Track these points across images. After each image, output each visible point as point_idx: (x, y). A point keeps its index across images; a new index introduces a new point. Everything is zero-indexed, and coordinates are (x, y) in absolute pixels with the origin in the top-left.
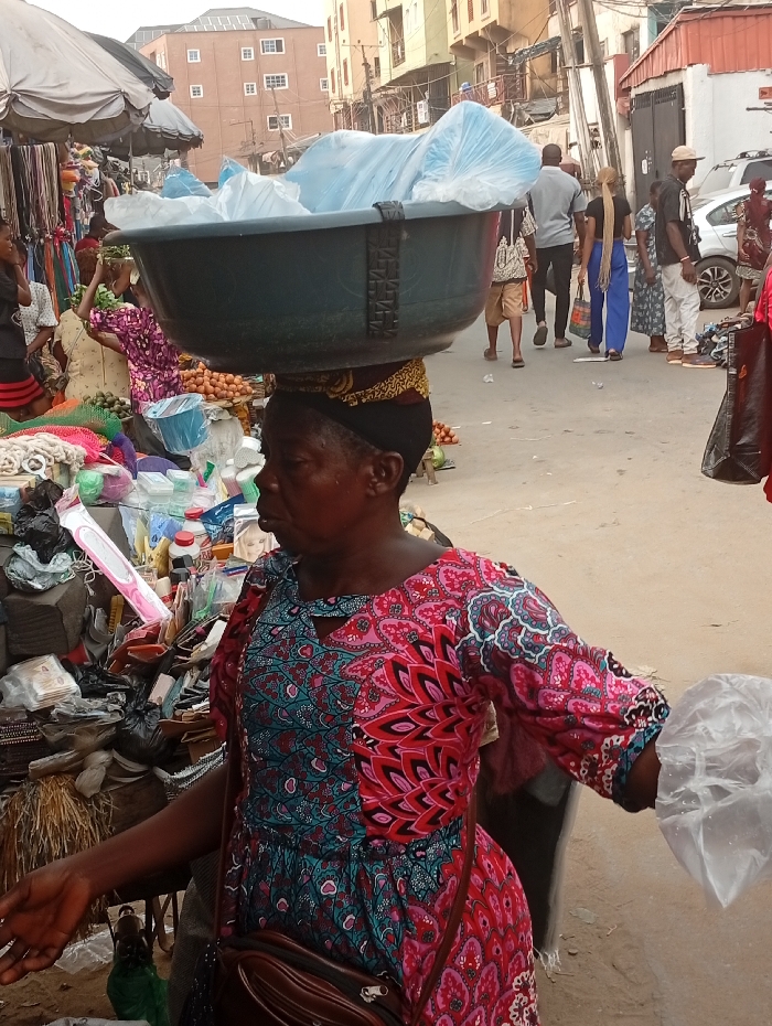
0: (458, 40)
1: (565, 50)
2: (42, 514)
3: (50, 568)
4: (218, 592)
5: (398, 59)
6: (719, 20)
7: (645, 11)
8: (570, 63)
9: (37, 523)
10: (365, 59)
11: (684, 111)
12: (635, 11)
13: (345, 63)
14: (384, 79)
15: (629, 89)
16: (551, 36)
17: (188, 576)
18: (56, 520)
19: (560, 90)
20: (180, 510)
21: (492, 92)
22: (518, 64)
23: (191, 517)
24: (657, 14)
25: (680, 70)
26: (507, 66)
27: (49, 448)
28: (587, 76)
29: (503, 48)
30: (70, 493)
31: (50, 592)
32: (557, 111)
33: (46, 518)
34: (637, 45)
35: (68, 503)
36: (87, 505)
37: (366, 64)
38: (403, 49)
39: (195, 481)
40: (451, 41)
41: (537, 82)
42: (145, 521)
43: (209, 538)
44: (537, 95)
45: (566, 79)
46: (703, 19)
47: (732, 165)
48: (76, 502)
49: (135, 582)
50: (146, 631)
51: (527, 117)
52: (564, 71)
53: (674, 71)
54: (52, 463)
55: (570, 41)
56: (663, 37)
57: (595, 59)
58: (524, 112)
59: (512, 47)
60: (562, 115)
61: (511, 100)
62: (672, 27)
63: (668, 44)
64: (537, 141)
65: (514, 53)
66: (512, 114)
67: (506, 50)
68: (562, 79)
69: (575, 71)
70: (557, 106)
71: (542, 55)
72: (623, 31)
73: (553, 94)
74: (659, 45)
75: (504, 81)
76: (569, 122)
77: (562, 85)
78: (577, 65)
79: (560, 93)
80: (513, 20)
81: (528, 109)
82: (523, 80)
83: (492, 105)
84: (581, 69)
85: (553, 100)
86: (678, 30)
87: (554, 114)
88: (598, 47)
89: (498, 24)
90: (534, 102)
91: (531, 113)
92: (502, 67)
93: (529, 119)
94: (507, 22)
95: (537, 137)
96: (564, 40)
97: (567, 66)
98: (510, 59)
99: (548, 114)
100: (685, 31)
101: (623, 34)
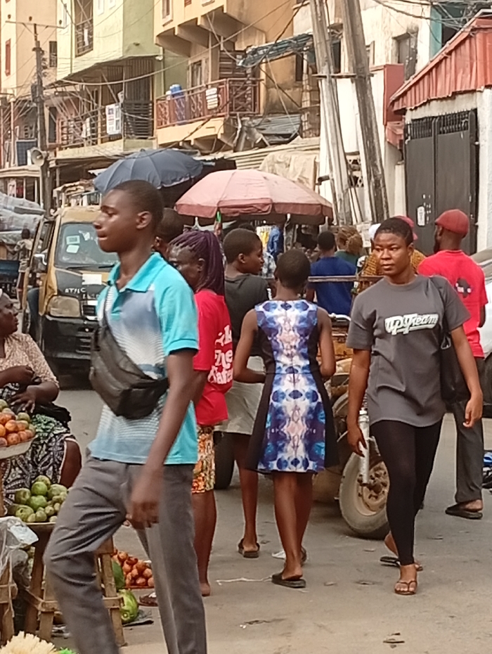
0: (169, 27)
5: (83, 47)
7: (427, 11)
8: (324, 71)
10: (38, 43)
11: (478, 147)
12: (415, 9)
13: (8, 46)
14: (62, 72)
15: (404, 111)
16: (296, 34)
19: (306, 104)
21: (212, 101)
22: (250, 66)
24: (443, 16)
25: (473, 91)
26: (234, 68)
28: (346, 89)
29: (231, 44)
32: (300, 132)
34: (415, 54)
37: (38, 50)
38: (91, 33)
40: (159, 29)
41: (274, 91)
44: (275, 109)
45: (316, 91)
51: (259, 137)
52: (315, 80)
53: (466, 92)
55: (326, 41)
56: (452, 47)
57: (357, 69)
58: (255, 130)
59: (243, 43)
60: (307, 139)
61: (238, 113)
62: (465, 35)
63: (459, 57)
64: (273, 170)
65: (245, 51)
66: (238, 132)
67: (234, 47)
68: (310, 91)
69: (330, 82)
70: (301, 126)
71: (283, 57)
72: (395, 35)
73: (296, 110)
74: (445, 58)
75: (230, 88)
76: (319, 149)
77: (309, 98)
78: (332, 74)
79: (306, 108)
80: (245, 7)
81: (260, 127)
82: (255, 88)
83: (213, 117)
84: (338, 80)
85: (296, 118)
86: (473, 40)
87: (296, 136)
88: (362, 52)
89: (225, 11)
90: (270, 119)
91: (264, 132)
92: (226, 68)
93: (262, 140)
94: (237, 10)
95: (273, 166)
96: (316, 40)
97: (319, 74)
98: (240, 59)
99: (288, 136)
100: (482, 42)
101: (394, 38)
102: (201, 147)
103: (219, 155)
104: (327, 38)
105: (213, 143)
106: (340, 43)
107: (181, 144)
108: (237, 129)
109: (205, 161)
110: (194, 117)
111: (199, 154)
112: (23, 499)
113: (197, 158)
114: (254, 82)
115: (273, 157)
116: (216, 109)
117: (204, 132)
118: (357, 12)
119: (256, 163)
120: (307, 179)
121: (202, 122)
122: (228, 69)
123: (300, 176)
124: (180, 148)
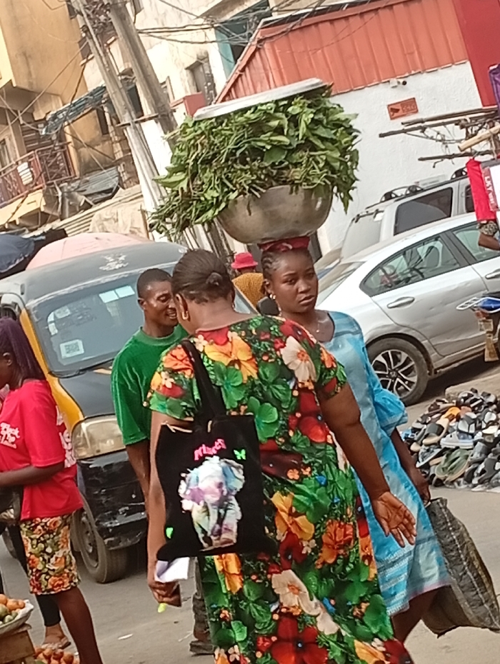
1: (116, 102)
6: (313, 27)
7: (211, 34)
8: (126, 119)
12: (198, 36)
16: (90, 89)
19: (119, 155)
21: (26, 177)
22: (54, 132)
24: (228, 35)
26: (39, 138)
28: (152, 130)
29: (29, 115)
32: (121, 184)
34: (210, 78)
41: (84, 151)
44: (89, 168)
45: (124, 140)
46: (292, 31)
47: (377, 212)
51: (82, 199)
52: (121, 129)
55: (120, 89)
56: (244, 63)
57: (158, 108)
58: (76, 194)
59: (41, 111)
60: (129, 189)
61: (55, 181)
62: (253, 48)
63: (253, 71)
64: (103, 228)
65: (45, 118)
66: (60, 199)
67: (33, 118)
68: (119, 141)
69: (135, 128)
70: (120, 178)
71: (84, 115)
72: (188, 65)
73: (111, 163)
74: (240, 76)
75: (40, 159)
76: (142, 196)
77: (120, 149)
78: (135, 120)
79: (120, 159)
80: (34, 76)
81: (80, 189)
82: (65, 152)
83: (30, 192)
84: (142, 124)
85: (113, 171)
86: (262, 51)
87: (118, 189)
88: (159, 91)
89: (15, 85)
90: (88, 178)
91: (86, 193)
92: (32, 140)
93: (85, 201)
94: (26, 81)
95: (102, 224)
96: (110, 90)
97: (122, 123)
98: (42, 128)
99: (110, 190)
100: (271, 50)
101: (187, 69)
102: (27, 224)
103: (47, 228)
104: (121, 86)
105: (38, 218)
106: (136, 87)
107: (7, 227)
108: (58, 197)
109: (34, 236)
110: (13, 197)
111: (27, 231)
113: (27, 235)
114: (62, 147)
115: (100, 216)
116: (32, 183)
117: (26, 208)
118: (142, 53)
119: (84, 226)
120: (138, 229)
121: (21, 200)
122: (32, 141)
123: (131, 227)
124: (7, 230)
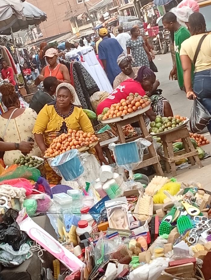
2: (10, 226)
3: (20, 252)
4: (106, 248)
9: (9, 231)
17: (89, 243)
18: (18, 227)
20: (78, 210)
23: (84, 212)
27: (7, 192)
30: (22, 213)
31: (22, 265)
33: (13, 228)
35: (22, 218)
36: (31, 217)
39: (82, 194)
42: (61, 219)
43: (95, 221)
48: (26, 217)
49: (63, 251)
50: (74, 276)
54: (10, 200)
112: (153, 125)
